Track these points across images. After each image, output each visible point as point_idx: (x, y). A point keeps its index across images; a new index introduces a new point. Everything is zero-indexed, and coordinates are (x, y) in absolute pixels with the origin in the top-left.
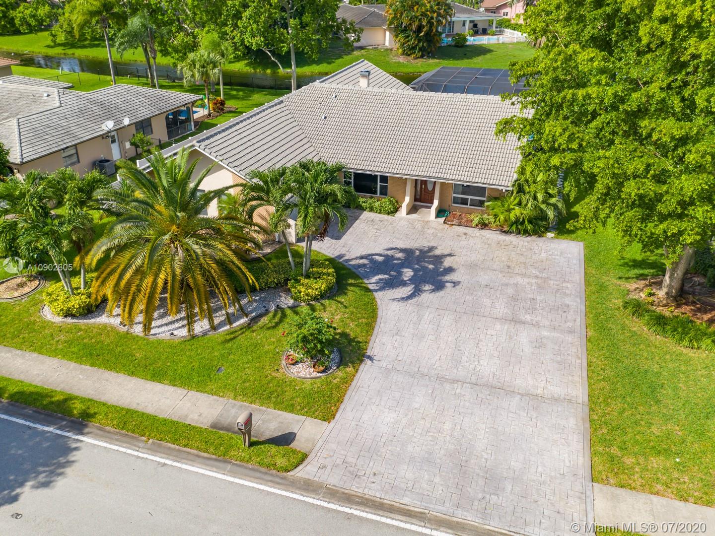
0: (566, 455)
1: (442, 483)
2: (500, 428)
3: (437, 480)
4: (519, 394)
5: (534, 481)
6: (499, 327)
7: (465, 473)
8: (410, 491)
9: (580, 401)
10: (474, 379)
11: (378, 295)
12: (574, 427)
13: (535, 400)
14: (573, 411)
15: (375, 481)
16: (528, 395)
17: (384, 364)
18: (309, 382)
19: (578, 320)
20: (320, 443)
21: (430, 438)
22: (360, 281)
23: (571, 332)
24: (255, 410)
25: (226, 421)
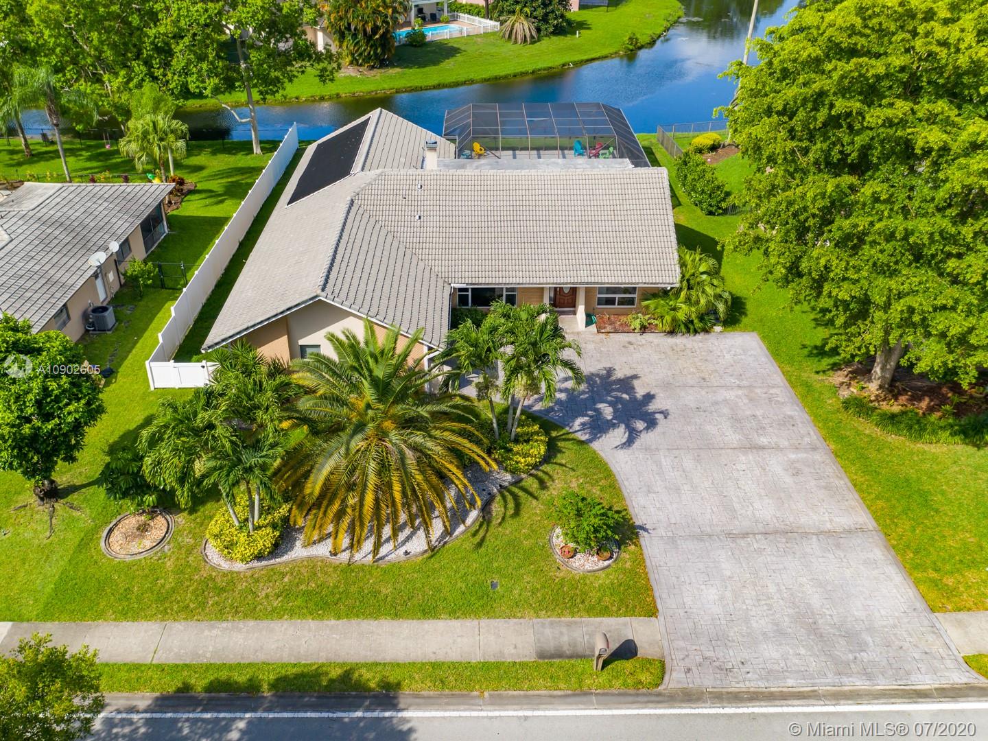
0: (895, 591)
1: (809, 653)
2: (821, 578)
3: (803, 651)
4: (813, 534)
5: (885, 626)
6: (744, 458)
7: (821, 636)
8: (787, 671)
9: (871, 528)
10: (761, 528)
11: (596, 445)
12: (883, 558)
13: (831, 536)
14: (871, 540)
15: (748, 670)
16: (821, 533)
17: (661, 531)
18: (602, 574)
19: (812, 433)
20: (666, 645)
21: (765, 608)
22: (564, 431)
23: (814, 449)
24: (569, 625)
25: (551, 646)
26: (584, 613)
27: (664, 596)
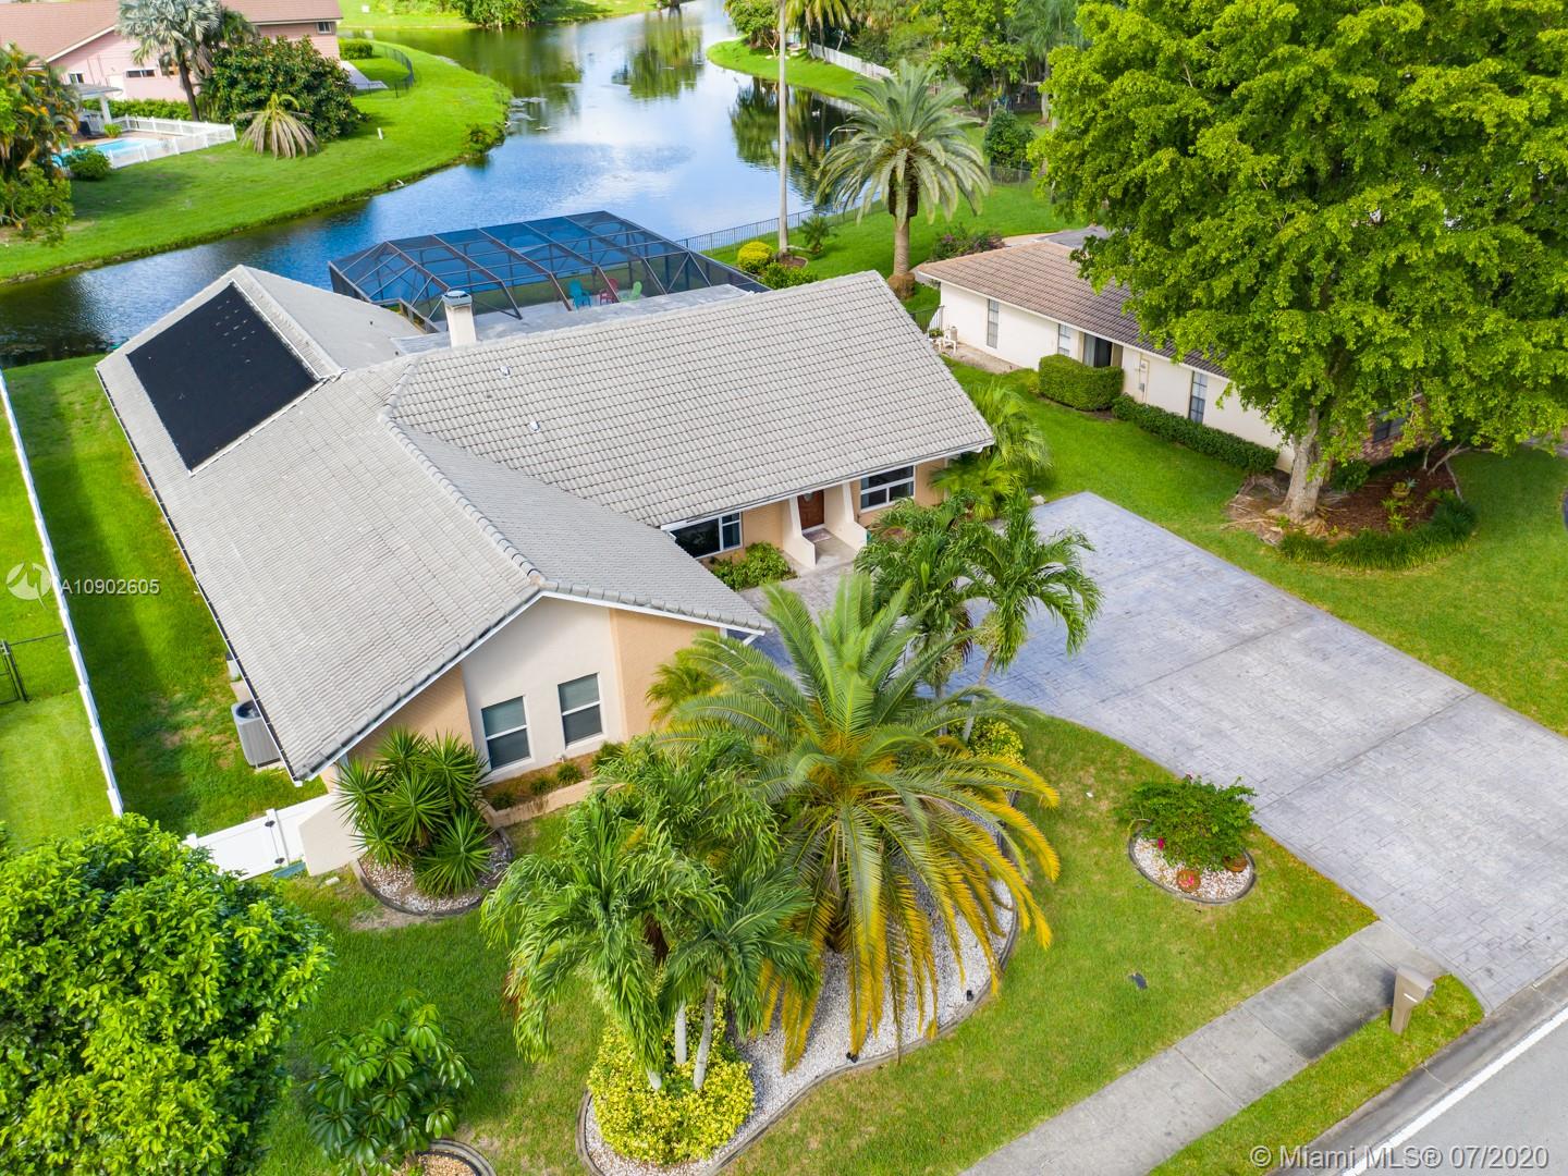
2: (1485, 777)
4: (1420, 725)
6: (1249, 659)
9: (1466, 692)
10: (1361, 742)
13: (1440, 720)
14: (1480, 707)
15: (1544, 934)
16: (1426, 720)
18: (1258, 892)
19: (1286, 598)
20: (1429, 951)
21: (1474, 844)
24: (1294, 986)
25: (1304, 1032)
26: (1293, 961)
27: (1357, 886)
